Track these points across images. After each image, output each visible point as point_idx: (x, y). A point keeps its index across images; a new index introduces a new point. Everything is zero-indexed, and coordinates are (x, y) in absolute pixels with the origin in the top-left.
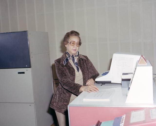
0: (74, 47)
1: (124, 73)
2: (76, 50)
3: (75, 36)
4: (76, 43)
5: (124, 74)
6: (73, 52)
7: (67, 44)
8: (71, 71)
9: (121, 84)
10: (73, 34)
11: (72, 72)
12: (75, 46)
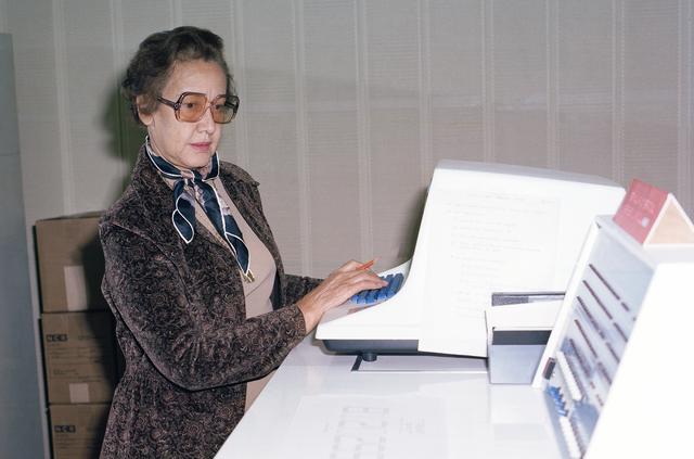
0: (197, 127)
1: (501, 295)
2: (208, 145)
3: (201, 61)
4: (208, 104)
5: (500, 299)
6: (196, 159)
7: (157, 109)
8: (220, 270)
9: (486, 360)
10: (192, 51)
11: (224, 274)
12: (202, 121)
